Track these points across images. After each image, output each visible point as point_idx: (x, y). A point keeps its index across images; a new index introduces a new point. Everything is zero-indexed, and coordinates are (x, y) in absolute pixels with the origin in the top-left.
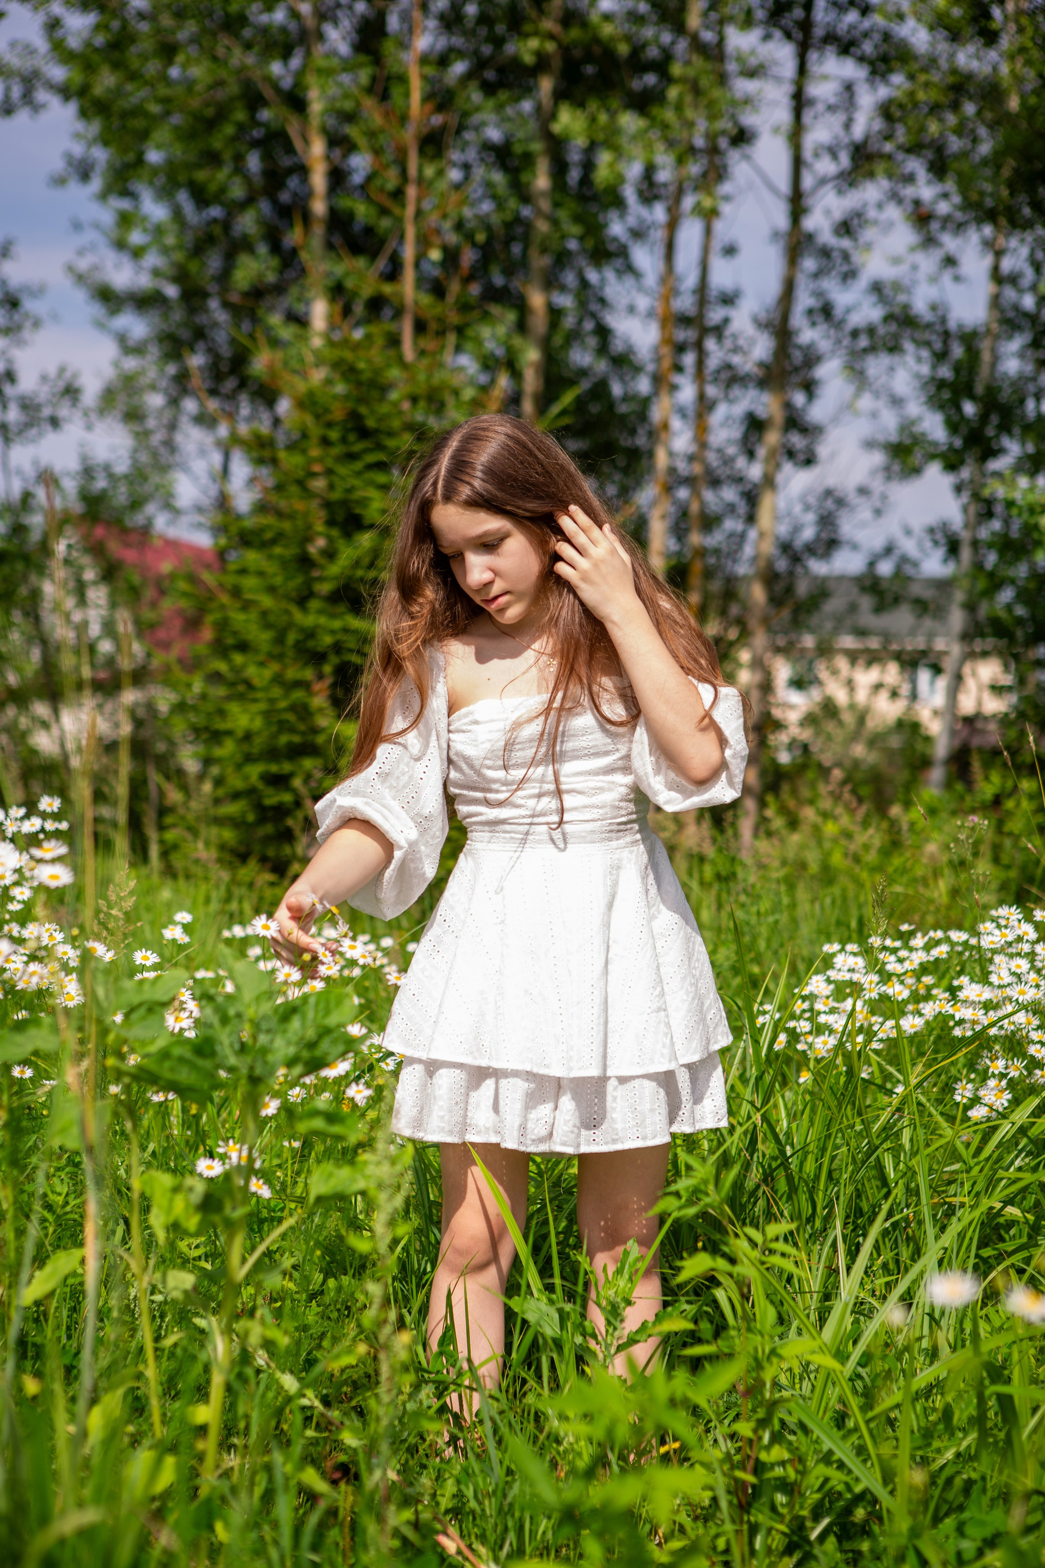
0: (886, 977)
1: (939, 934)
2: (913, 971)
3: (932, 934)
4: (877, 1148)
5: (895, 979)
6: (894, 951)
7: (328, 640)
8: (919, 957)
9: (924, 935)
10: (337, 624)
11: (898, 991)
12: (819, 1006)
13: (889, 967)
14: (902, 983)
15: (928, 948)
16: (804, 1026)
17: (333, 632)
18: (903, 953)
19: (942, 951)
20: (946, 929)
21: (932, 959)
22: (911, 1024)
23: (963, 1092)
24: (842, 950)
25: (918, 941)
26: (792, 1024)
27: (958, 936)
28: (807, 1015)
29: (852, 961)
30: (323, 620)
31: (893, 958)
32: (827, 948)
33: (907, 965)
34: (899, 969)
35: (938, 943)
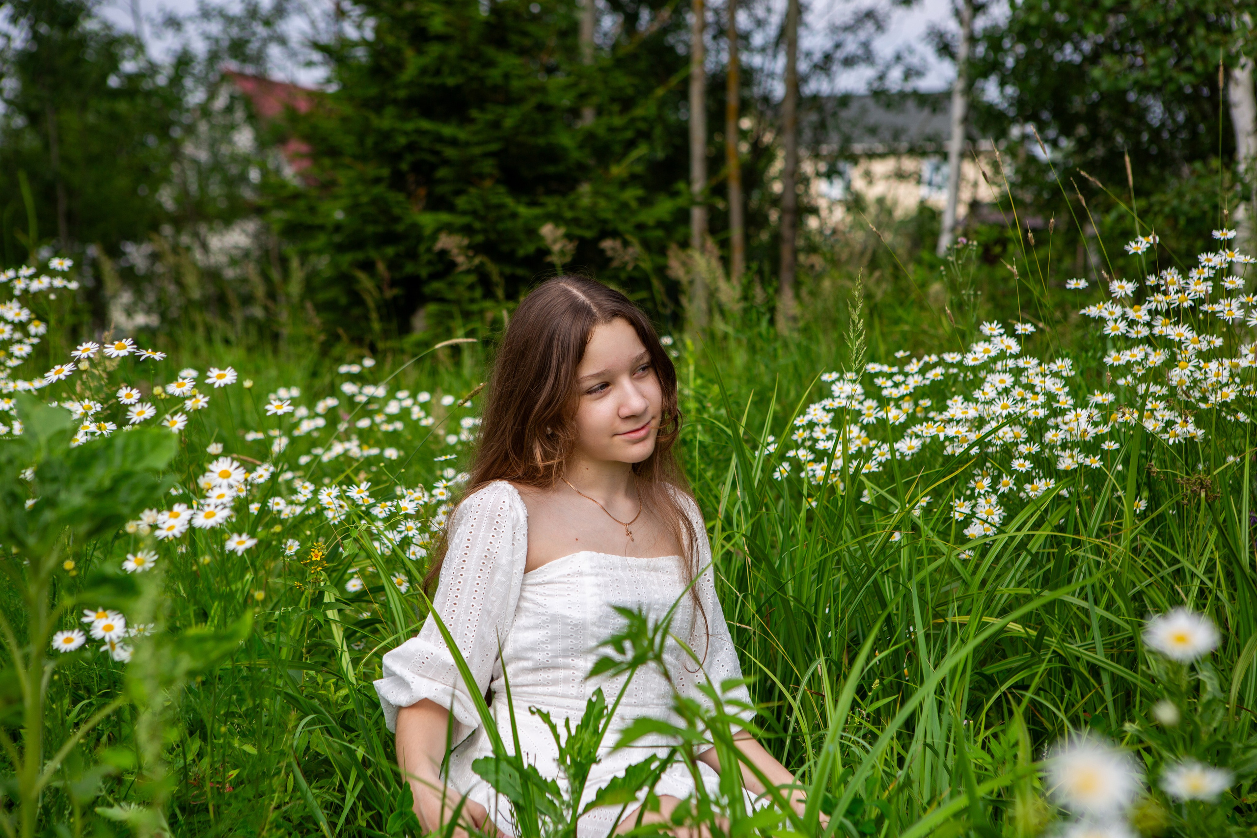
0: (883, 402)
1: (934, 358)
2: (911, 394)
3: (926, 358)
4: (875, 570)
5: (892, 404)
6: (891, 376)
7: (402, 141)
8: (914, 381)
9: (919, 360)
10: (409, 126)
11: (895, 416)
12: (818, 433)
13: (885, 393)
14: (898, 407)
15: (923, 371)
16: (803, 454)
17: (406, 133)
18: (899, 378)
19: (936, 373)
20: (940, 352)
21: (928, 382)
22: (908, 446)
23: (961, 509)
24: (841, 378)
25: (914, 367)
26: (791, 453)
27: (951, 357)
28: (808, 443)
29: (848, 388)
30: (398, 125)
31: (889, 383)
32: (826, 377)
33: (903, 390)
34: (895, 393)
35: (935, 366)
